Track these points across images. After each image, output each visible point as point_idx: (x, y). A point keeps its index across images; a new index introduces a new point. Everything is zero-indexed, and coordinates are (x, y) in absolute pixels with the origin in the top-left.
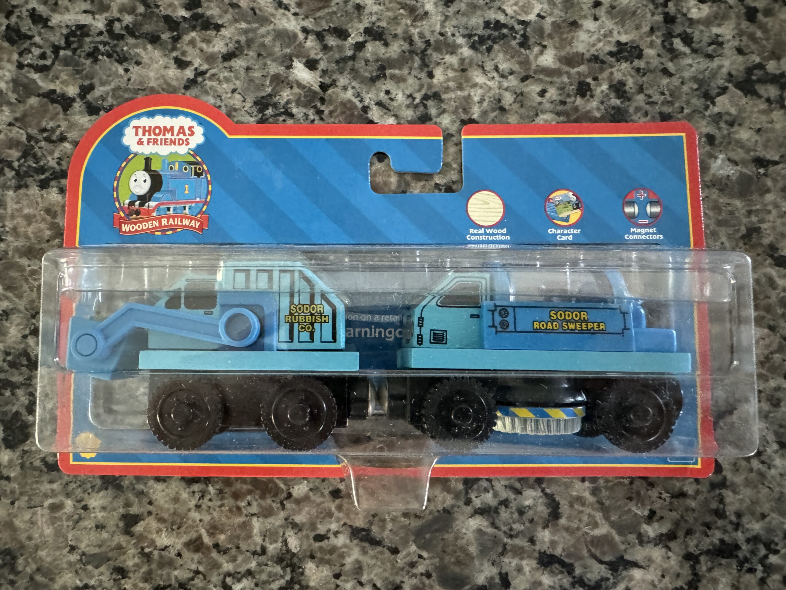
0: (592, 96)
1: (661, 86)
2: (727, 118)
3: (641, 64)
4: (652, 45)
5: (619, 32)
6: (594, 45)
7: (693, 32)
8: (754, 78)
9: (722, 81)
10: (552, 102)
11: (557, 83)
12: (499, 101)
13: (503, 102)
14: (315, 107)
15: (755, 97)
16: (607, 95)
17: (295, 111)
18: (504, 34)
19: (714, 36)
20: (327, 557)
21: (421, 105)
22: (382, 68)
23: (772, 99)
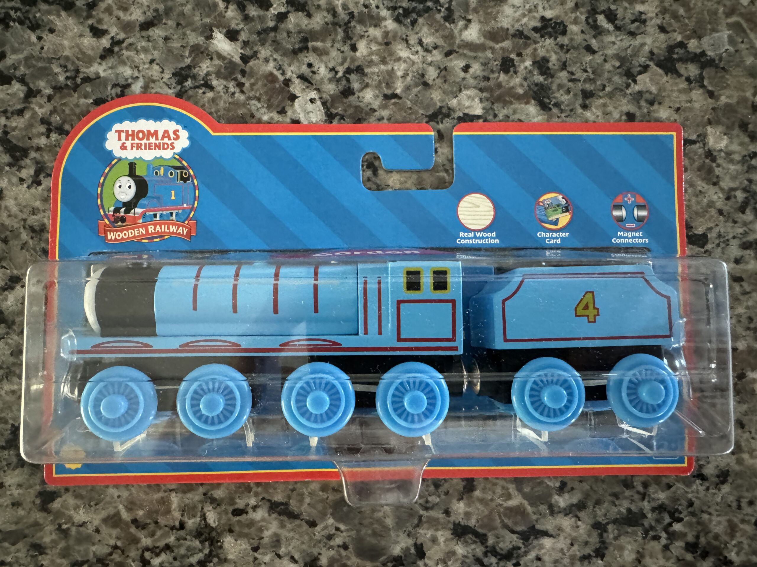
0: (515, 72)
1: (584, 63)
2: (647, 96)
3: (564, 40)
4: (576, 21)
5: (544, 8)
6: (518, 20)
7: (617, 9)
8: (675, 56)
9: (643, 59)
10: (476, 78)
11: (480, 58)
12: (423, 75)
13: (427, 77)
14: (235, 79)
15: (675, 76)
16: (530, 72)
17: (215, 83)
18: (428, 7)
19: (637, 14)
20: (246, 530)
21: (344, 79)
22: (305, 40)
23: (692, 78)
